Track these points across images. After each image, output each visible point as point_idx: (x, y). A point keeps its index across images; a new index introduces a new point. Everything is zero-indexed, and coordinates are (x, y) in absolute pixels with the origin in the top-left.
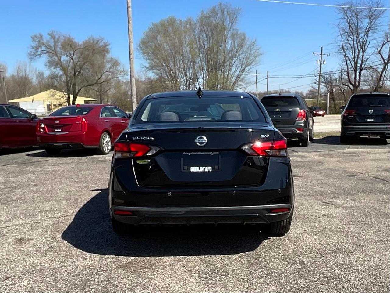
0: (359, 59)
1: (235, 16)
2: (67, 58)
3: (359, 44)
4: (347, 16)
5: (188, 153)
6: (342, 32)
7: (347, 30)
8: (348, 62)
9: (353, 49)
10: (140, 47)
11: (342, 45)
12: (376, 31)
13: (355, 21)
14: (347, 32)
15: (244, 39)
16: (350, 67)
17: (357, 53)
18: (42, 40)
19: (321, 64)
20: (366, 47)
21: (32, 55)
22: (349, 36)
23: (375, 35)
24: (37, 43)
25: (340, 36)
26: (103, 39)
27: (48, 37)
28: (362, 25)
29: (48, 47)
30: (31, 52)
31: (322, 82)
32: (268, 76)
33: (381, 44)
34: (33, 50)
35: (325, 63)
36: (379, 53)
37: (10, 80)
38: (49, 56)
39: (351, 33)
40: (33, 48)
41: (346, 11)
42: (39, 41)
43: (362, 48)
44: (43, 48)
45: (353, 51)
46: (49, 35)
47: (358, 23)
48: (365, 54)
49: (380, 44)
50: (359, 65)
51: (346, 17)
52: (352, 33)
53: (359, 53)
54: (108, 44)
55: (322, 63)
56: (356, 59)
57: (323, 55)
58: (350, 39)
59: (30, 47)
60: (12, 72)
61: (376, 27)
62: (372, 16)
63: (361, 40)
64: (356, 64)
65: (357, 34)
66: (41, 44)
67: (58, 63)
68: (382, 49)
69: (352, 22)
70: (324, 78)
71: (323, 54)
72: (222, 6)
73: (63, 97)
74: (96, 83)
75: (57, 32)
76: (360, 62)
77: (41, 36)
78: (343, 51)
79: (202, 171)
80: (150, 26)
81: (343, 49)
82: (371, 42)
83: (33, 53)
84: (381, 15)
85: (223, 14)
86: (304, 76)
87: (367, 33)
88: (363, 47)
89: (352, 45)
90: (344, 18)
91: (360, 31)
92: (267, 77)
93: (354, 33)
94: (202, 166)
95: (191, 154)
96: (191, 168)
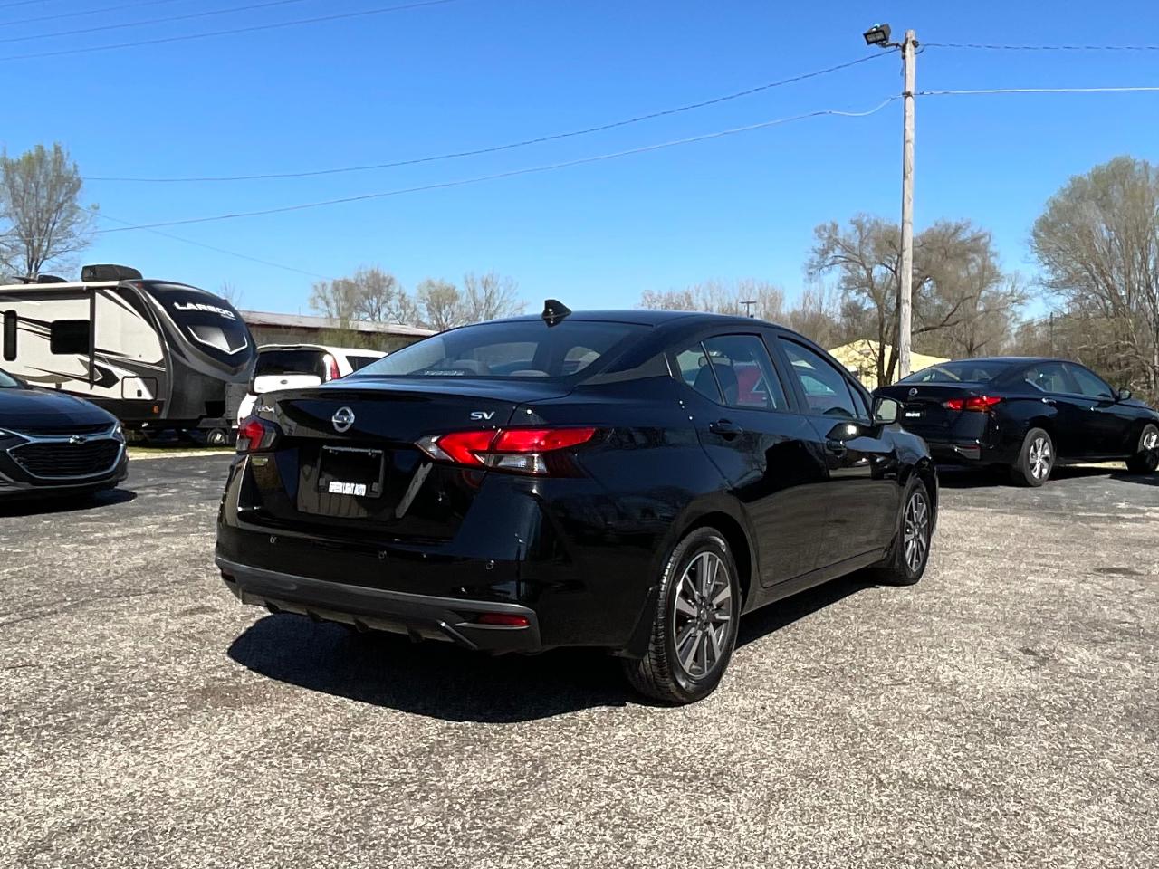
2: (884, 270)
10: (1036, 235)
18: (836, 235)
21: (811, 267)
24: (825, 242)
26: (968, 224)
27: (850, 229)
29: (847, 248)
30: (812, 260)
34: (817, 258)
37: (786, 321)
38: (847, 268)
40: (816, 253)
42: (830, 237)
44: (838, 251)
46: (853, 222)
54: (981, 233)
59: (811, 251)
60: (793, 304)
66: (833, 242)
67: (867, 284)
73: (869, 354)
74: (942, 325)
75: (868, 216)
77: (835, 227)
80: (1066, 184)
83: (815, 264)
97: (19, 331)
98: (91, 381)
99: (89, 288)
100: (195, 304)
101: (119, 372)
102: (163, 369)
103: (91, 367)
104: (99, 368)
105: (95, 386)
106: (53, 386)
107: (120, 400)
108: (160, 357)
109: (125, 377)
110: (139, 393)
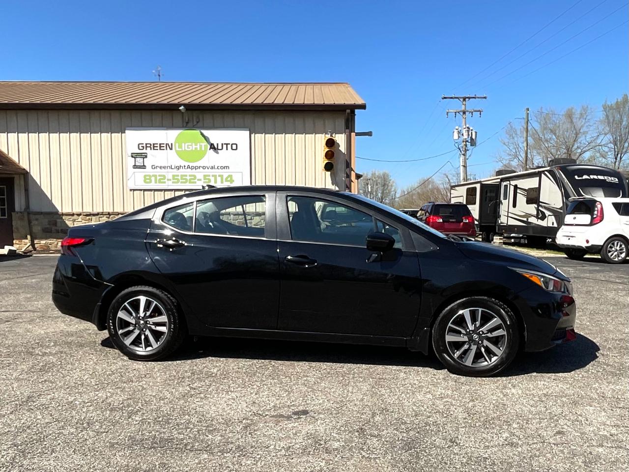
97: (518, 194)
98: (537, 217)
99: (539, 172)
100: (589, 176)
101: (547, 213)
102: (562, 211)
103: (538, 210)
104: (541, 211)
105: (539, 220)
106: (525, 219)
107: (546, 227)
108: (561, 205)
109: (549, 215)
110: (553, 224)
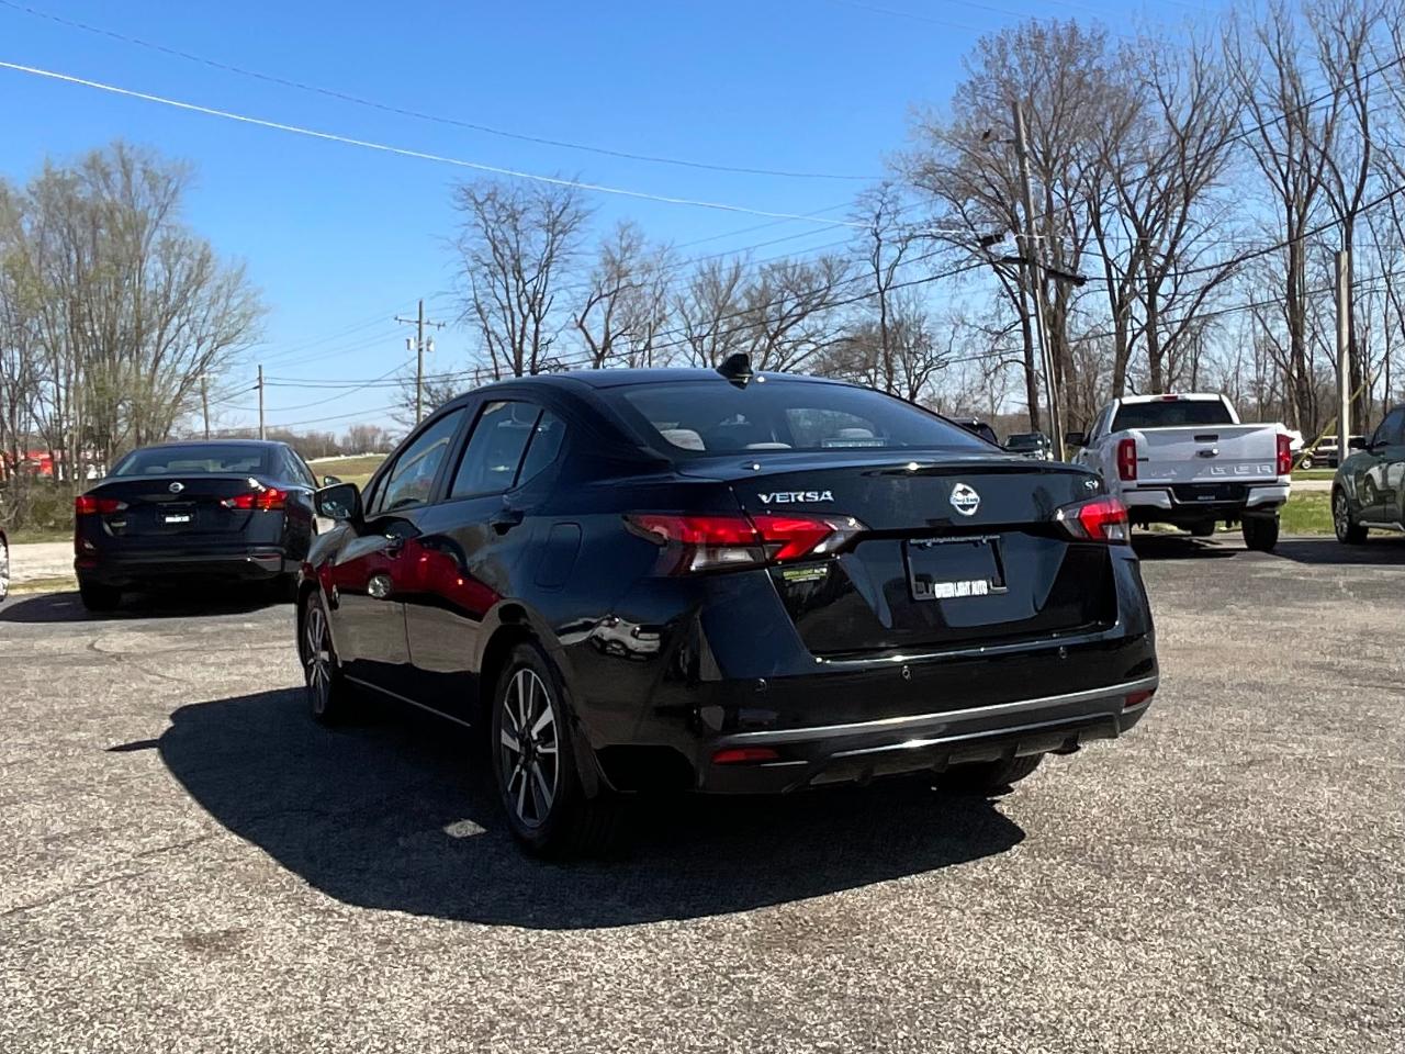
0: (526, 341)
1: (172, 186)
3: (523, 299)
4: (484, 219)
5: (922, 541)
6: (472, 264)
7: (488, 257)
8: (497, 348)
9: (508, 313)
11: (476, 299)
12: (566, 266)
13: (511, 235)
14: (488, 265)
15: (204, 261)
16: (502, 361)
17: (518, 323)
19: (420, 350)
20: (543, 309)
22: (493, 274)
23: (564, 277)
25: (468, 274)
28: (529, 248)
31: (425, 403)
32: (260, 378)
33: (583, 302)
35: (432, 347)
36: (581, 326)
39: (498, 268)
41: (482, 204)
43: (531, 310)
45: (509, 319)
47: (518, 242)
48: (541, 328)
49: (580, 302)
50: (526, 357)
51: (481, 222)
52: (503, 269)
53: (524, 323)
55: (424, 346)
56: (518, 340)
57: (424, 327)
58: (497, 283)
61: (566, 257)
62: (554, 224)
63: (529, 288)
64: (519, 354)
65: (518, 272)
68: (587, 317)
69: (501, 238)
70: (429, 390)
71: (424, 320)
72: (125, 151)
76: (528, 348)
78: (478, 315)
79: (963, 594)
81: (480, 310)
82: (557, 297)
84: (577, 225)
85: (127, 174)
86: (371, 383)
87: (544, 267)
88: (537, 308)
89: (505, 303)
90: (477, 225)
91: (524, 264)
92: (257, 384)
93: (508, 268)
94: (964, 580)
95: (934, 544)
96: (937, 586)
